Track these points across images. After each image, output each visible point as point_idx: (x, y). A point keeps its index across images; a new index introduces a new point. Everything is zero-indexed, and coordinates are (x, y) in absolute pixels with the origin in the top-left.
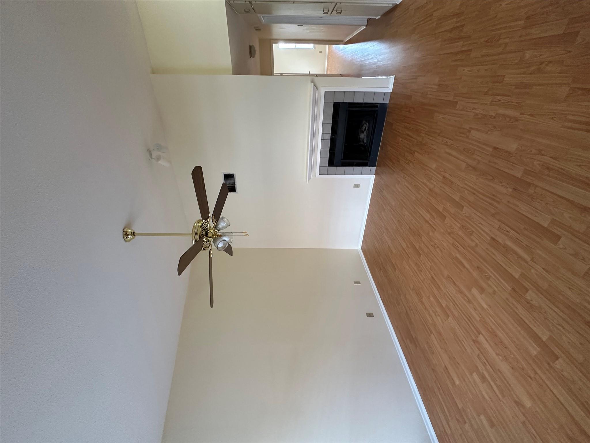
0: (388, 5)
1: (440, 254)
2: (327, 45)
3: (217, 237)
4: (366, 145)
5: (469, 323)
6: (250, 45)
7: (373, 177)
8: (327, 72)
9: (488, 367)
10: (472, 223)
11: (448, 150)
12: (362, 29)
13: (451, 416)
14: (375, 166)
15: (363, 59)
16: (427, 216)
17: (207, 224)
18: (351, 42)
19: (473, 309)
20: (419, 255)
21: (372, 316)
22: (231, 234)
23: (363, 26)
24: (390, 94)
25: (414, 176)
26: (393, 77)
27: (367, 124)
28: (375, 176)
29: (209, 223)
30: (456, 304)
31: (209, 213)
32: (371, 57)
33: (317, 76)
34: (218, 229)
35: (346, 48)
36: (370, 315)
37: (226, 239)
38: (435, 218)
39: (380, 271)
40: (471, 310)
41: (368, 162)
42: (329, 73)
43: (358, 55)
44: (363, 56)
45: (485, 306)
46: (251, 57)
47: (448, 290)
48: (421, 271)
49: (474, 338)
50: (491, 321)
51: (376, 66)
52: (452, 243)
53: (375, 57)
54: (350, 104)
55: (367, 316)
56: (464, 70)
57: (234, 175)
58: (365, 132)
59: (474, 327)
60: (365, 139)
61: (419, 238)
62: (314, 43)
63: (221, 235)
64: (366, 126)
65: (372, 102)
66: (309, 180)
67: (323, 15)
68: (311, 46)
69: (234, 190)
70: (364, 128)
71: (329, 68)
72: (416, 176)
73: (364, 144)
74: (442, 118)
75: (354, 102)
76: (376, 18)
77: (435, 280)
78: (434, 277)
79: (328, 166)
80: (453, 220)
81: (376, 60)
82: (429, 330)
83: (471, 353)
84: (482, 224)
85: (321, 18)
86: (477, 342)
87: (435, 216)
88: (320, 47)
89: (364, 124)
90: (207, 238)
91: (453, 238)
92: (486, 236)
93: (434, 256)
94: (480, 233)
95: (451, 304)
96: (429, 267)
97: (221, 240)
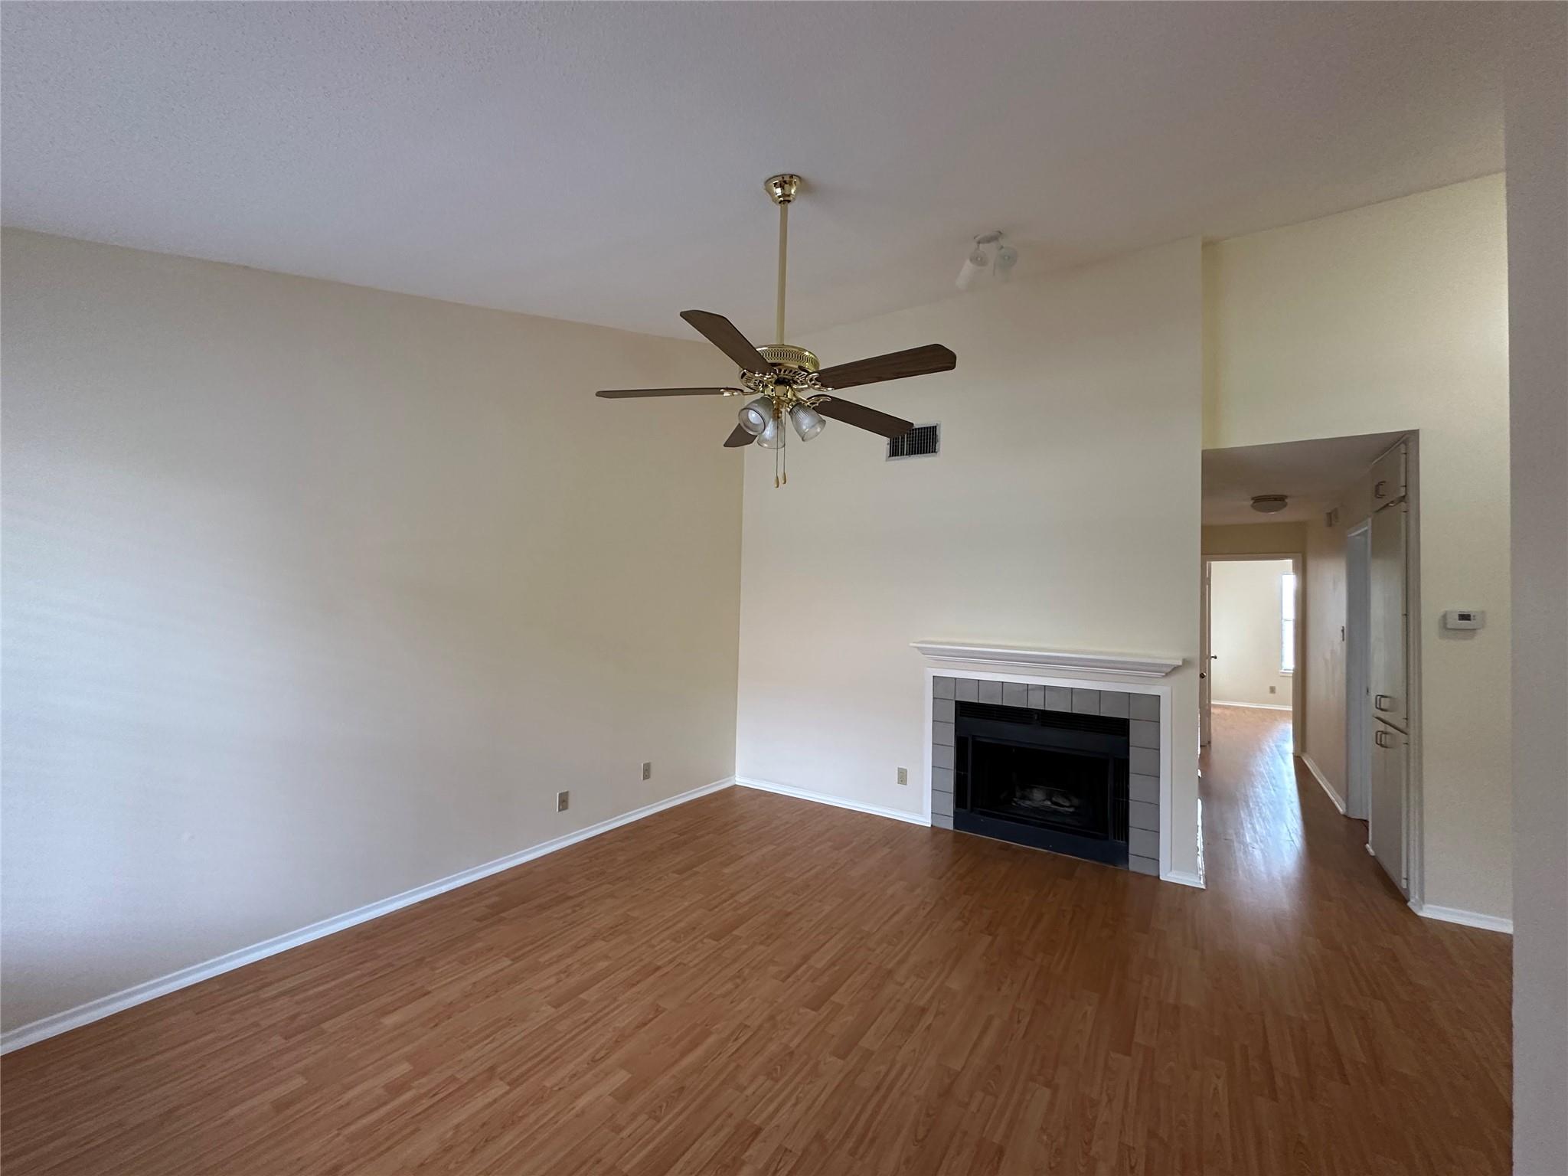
0: (1404, 875)
1: (718, 993)
2: (1290, 709)
3: (773, 408)
4: (1014, 804)
5: (538, 1059)
6: (1286, 497)
7: (926, 821)
8: (1216, 706)
9: (426, 1103)
10: (797, 1079)
11: (996, 1023)
12: (1336, 803)
13: (304, 1001)
14: (956, 826)
15: (1251, 804)
16: (819, 962)
17: (807, 383)
18: (1302, 771)
19: (574, 1072)
20: (716, 937)
21: (561, 807)
22: (780, 444)
23: (1344, 805)
24: (1154, 874)
25: (927, 930)
26: (1201, 884)
27: (1071, 810)
28: (930, 826)
29: (809, 387)
30: (589, 1027)
31: (835, 388)
32: (1258, 827)
33: (1202, 676)
34: (795, 410)
35: (1283, 758)
36: (564, 802)
37: (769, 432)
38: (812, 981)
39: (674, 833)
40: (571, 1066)
41: (966, 808)
42: (1212, 710)
43: (1264, 793)
44: (1261, 805)
45: (582, 1102)
46: (1253, 499)
47: (626, 1008)
48: (674, 940)
49: (500, 1069)
50: (545, 1115)
51: (1232, 841)
52: (747, 1023)
53: (1258, 838)
54: (1125, 763)
55: (560, 794)
56: (1218, 1077)
57: (934, 451)
58: (1049, 803)
59: (529, 1070)
60: (1028, 802)
61: (763, 938)
62: (1295, 670)
63: (778, 417)
64: (1066, 806)
65: (1130, 824)
66: (919, 648)
67: (1373, 695)
68: (1289, 663)
69: (895, 452)
70: (1061, 801)
71: (1228, 712)
72: (926, 936)
73: (1015, 799)
74: (1086, 1013)
75: (1130, 775)
76: (1368, 843)
77: (652, 974)
78: (658, 974)
79: (956, 702)
80: (808, 1030)
81: (1248, 840)
82: (523, 955)
83: (461, 1061)
84: (795, 1105)
85: (1365, 691)
86: (490, 1079)
87: (818, 983)
88: (1287, 689)
89: (1070, 800)
90: (771, 382)
91: (760, 1027)
92: (765, 1115)
93: (714, 977)
94: (771, 1100)
95: (589, 1014)
96: (685, 962)
97: (766, 418)
